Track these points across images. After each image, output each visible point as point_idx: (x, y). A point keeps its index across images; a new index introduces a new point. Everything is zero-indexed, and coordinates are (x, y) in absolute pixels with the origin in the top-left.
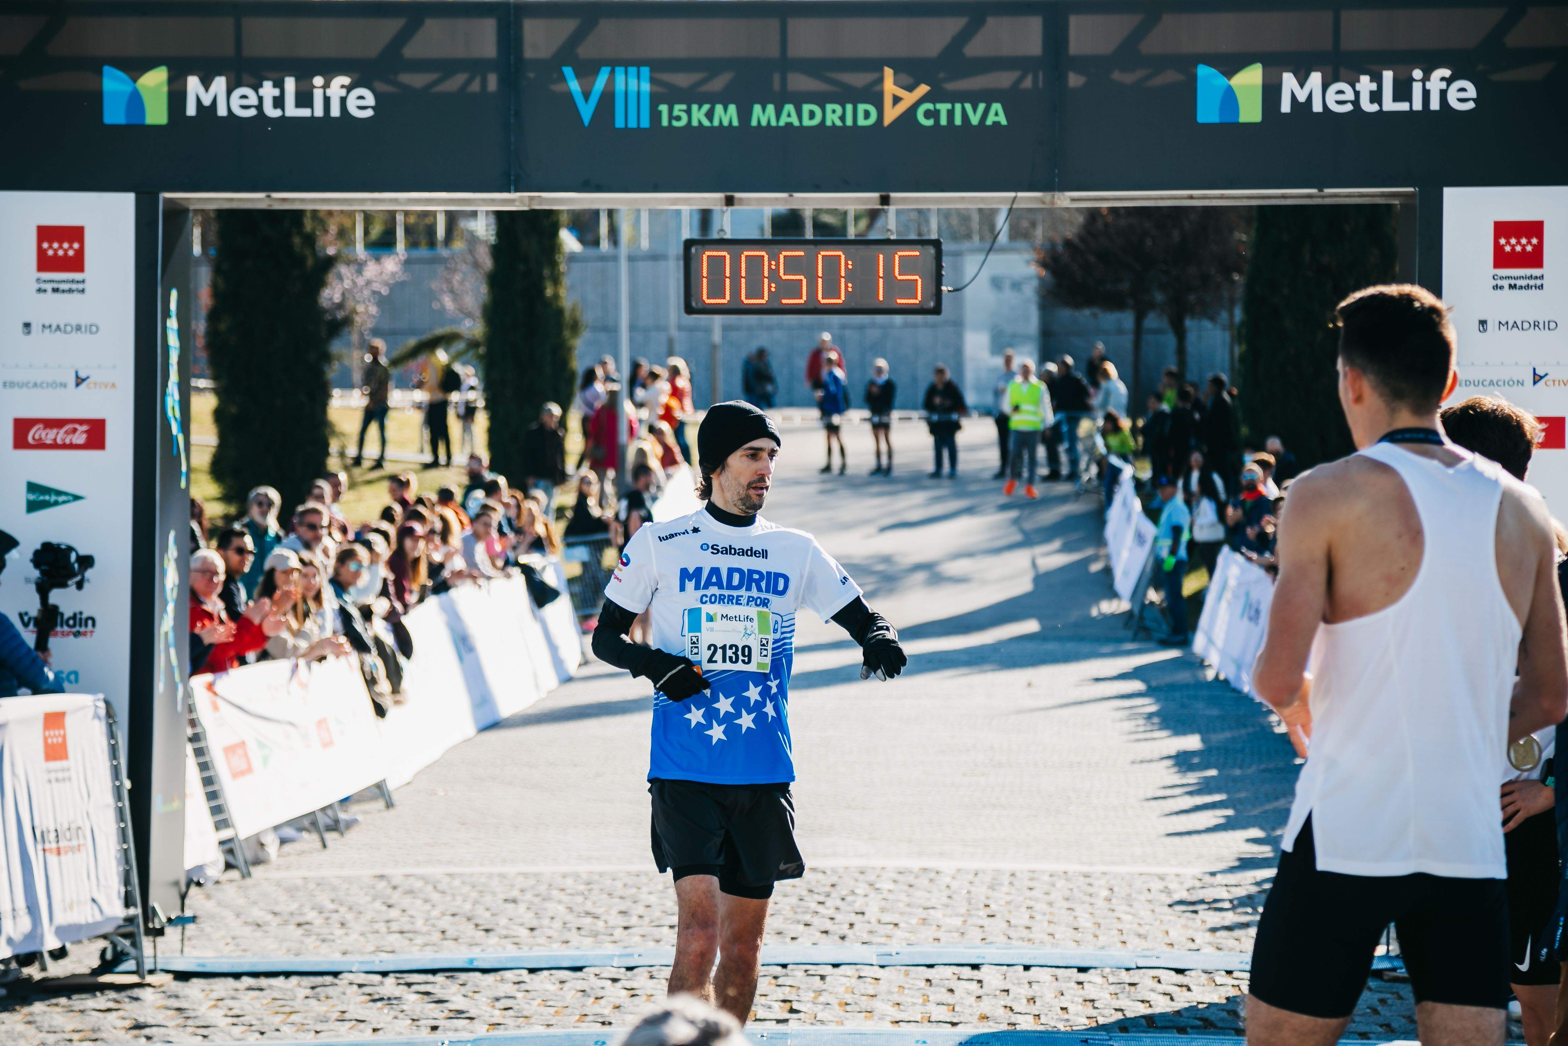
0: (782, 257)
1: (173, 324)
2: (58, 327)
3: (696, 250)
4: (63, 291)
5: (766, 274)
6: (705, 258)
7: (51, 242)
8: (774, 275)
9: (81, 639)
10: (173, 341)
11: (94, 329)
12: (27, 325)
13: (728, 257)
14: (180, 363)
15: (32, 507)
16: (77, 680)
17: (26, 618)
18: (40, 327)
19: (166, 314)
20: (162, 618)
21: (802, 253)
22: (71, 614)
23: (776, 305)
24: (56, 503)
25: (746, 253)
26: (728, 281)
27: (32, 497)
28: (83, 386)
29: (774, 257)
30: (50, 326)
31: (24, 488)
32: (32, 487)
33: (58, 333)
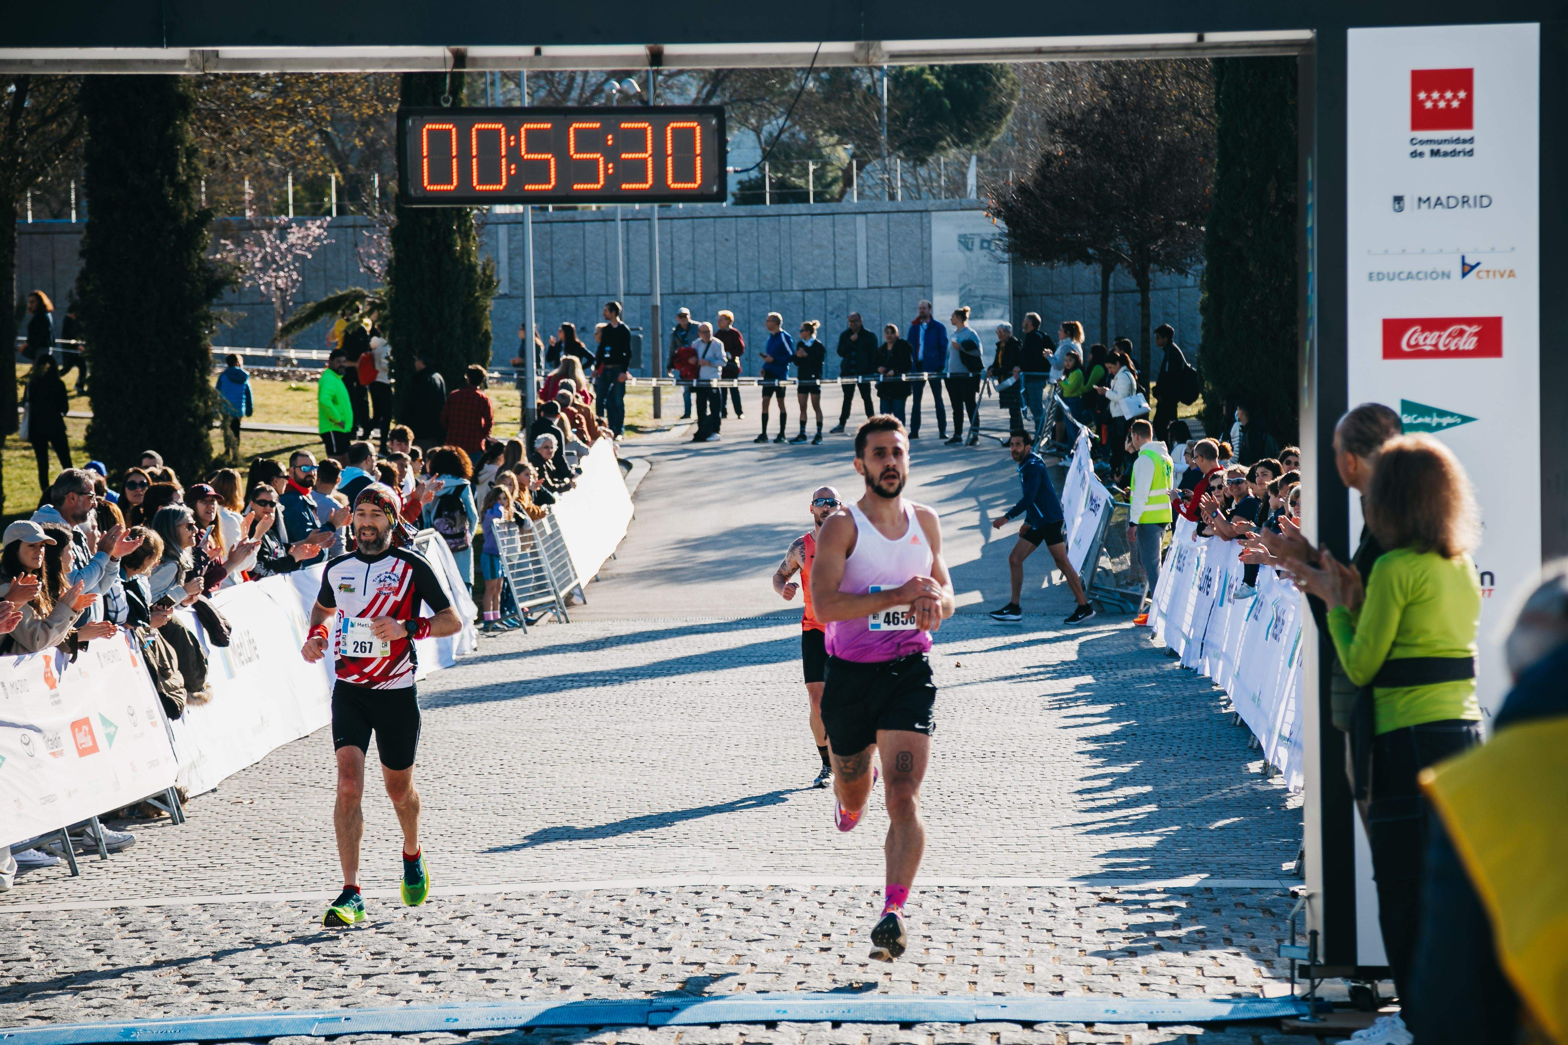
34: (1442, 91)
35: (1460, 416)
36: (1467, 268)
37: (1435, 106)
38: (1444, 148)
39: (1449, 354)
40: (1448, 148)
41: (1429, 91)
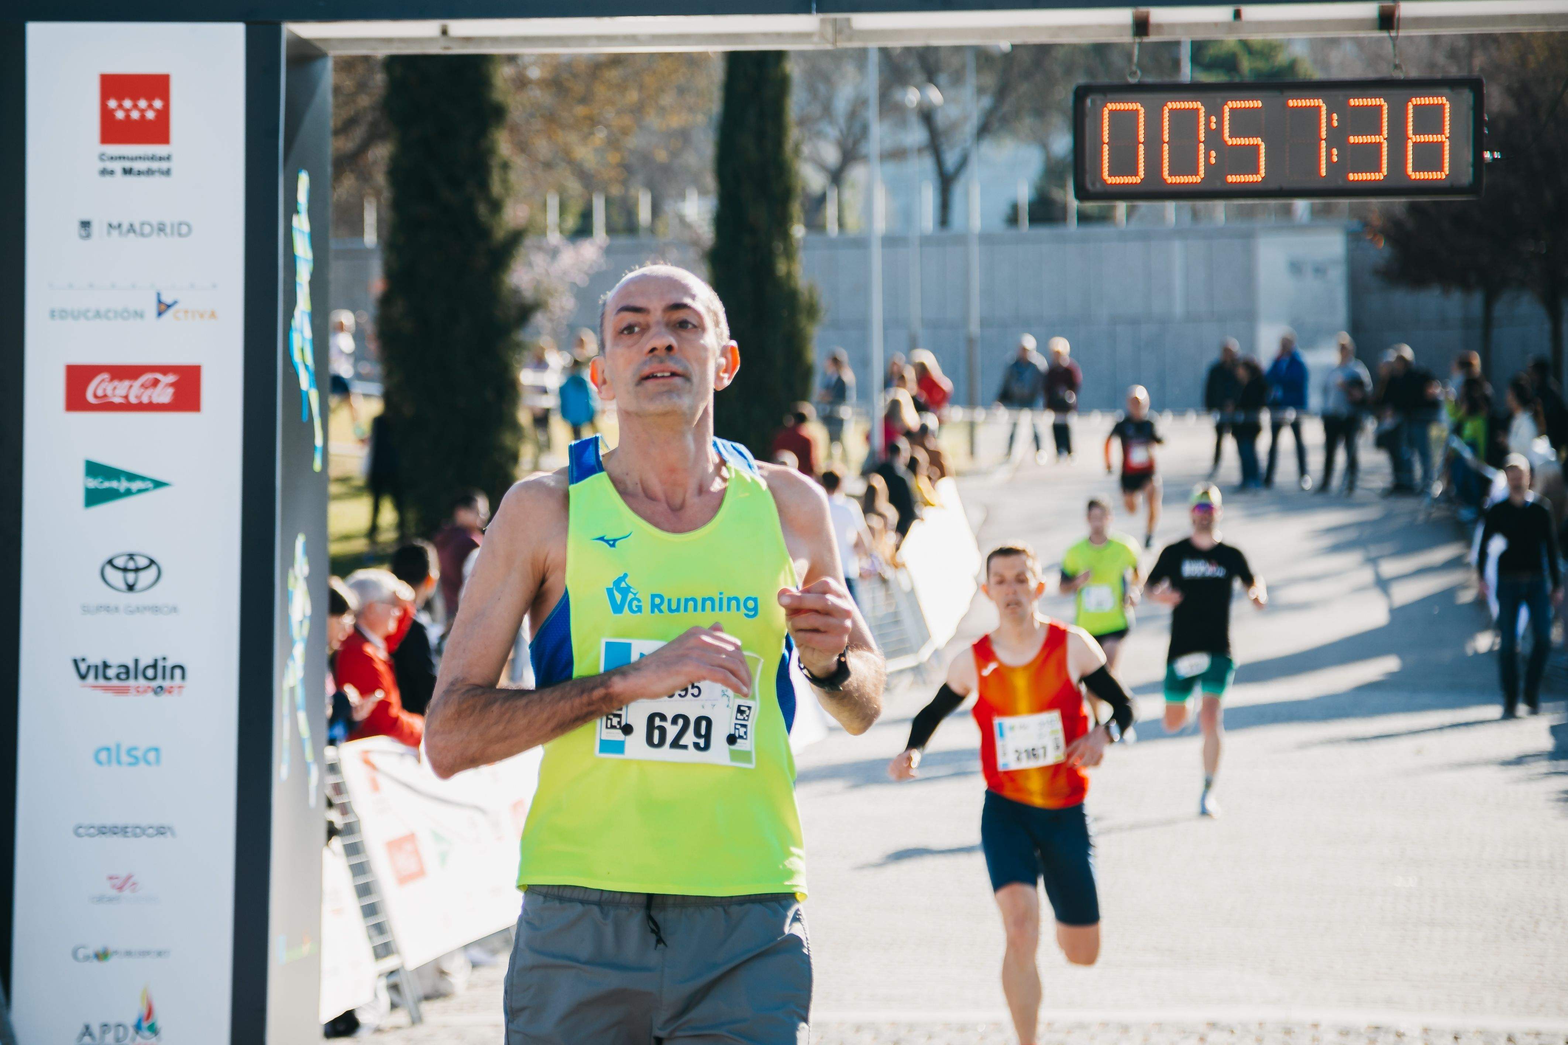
0: (1227, 109)
1: (301, 223)
2: (131, 227)
3: (1093, 102)
4: (139, 173)
5: (1202, 137)
6: (1106, 112)
7: (120, 98)
8: (1214, 139)
9: (164, 698)
10: (303, 249)
11: (184, 229)
12: (86, 224)
13: (1142, 111)
14: (312, 283)
15: (93, 498)
16: (158, 760)
17: (83, 667)
18: (105, 227)
19: (292, 208)
20: (285, 666)
21: (1259, 104)
22: (151, 662)
23: (1218, 185)
24: (128, 493)
25: (1170, 105)
26: (1141, 148)
27: (93, 483)
28: (169, 315)
29: (1215, 110)
30: (120, 226)
31: (81, 469)
32: (93, 469)
33: (132, 235)
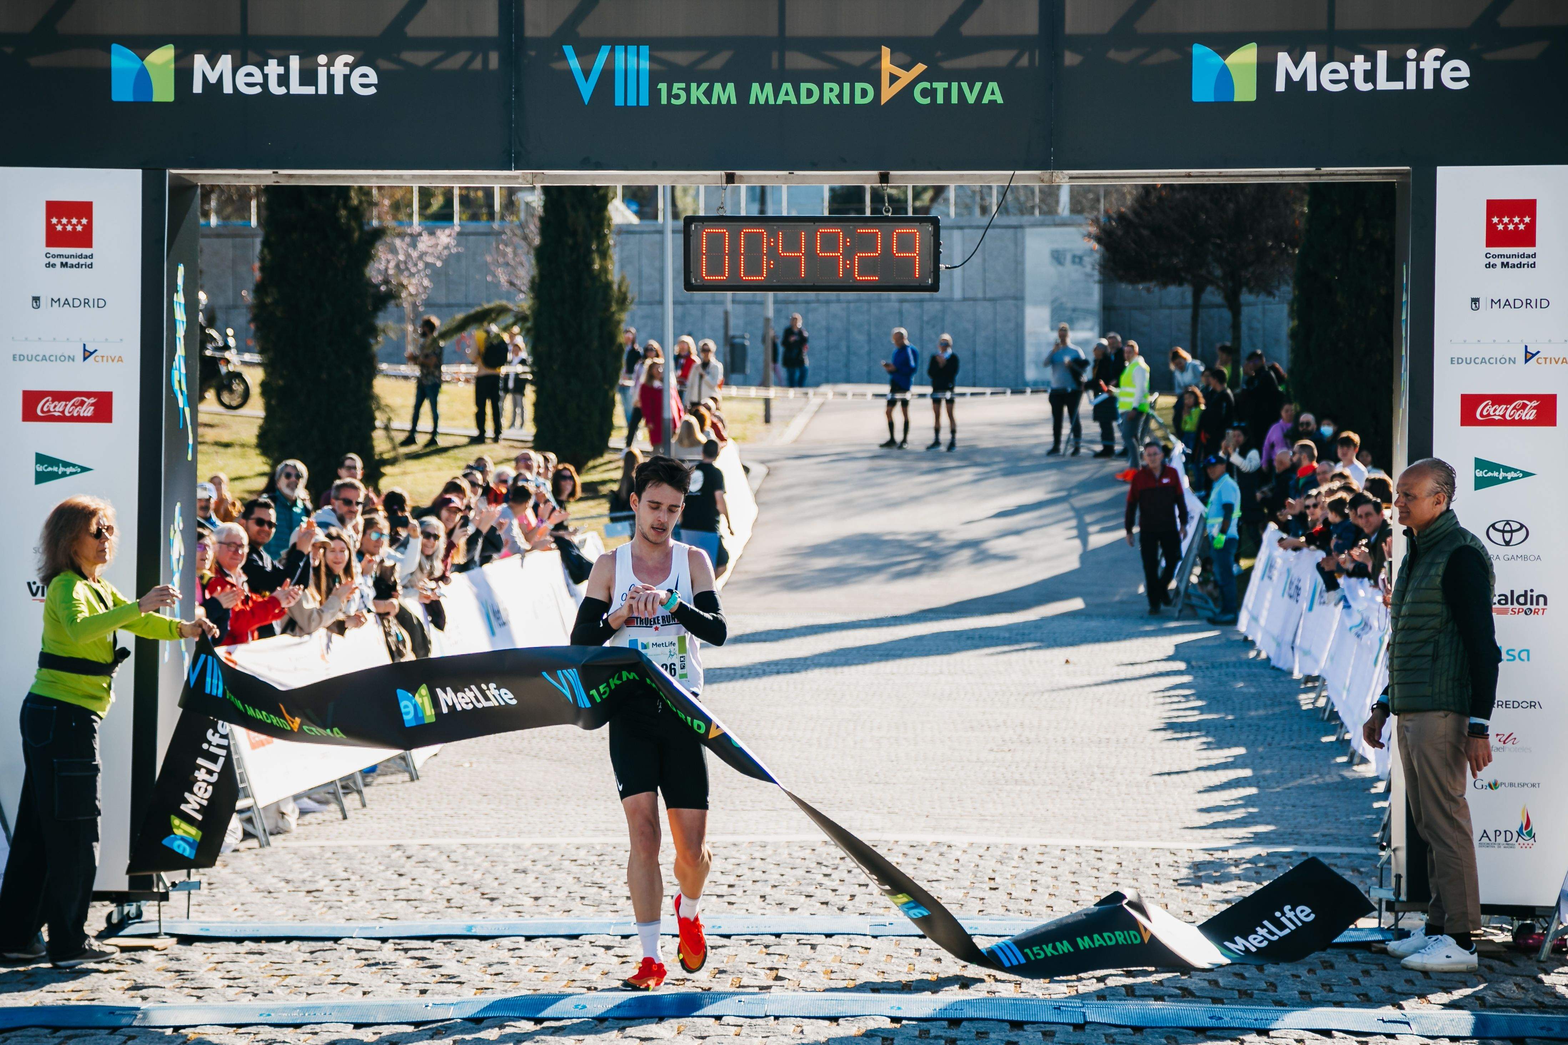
34: (1511, 217)
35: (1521, 471)
36: (1529, 356)
37: (1506, 228)
38: (1512, 261)
39: (1514, 423)
40: (1516, 261)
41: (1501, 217)
